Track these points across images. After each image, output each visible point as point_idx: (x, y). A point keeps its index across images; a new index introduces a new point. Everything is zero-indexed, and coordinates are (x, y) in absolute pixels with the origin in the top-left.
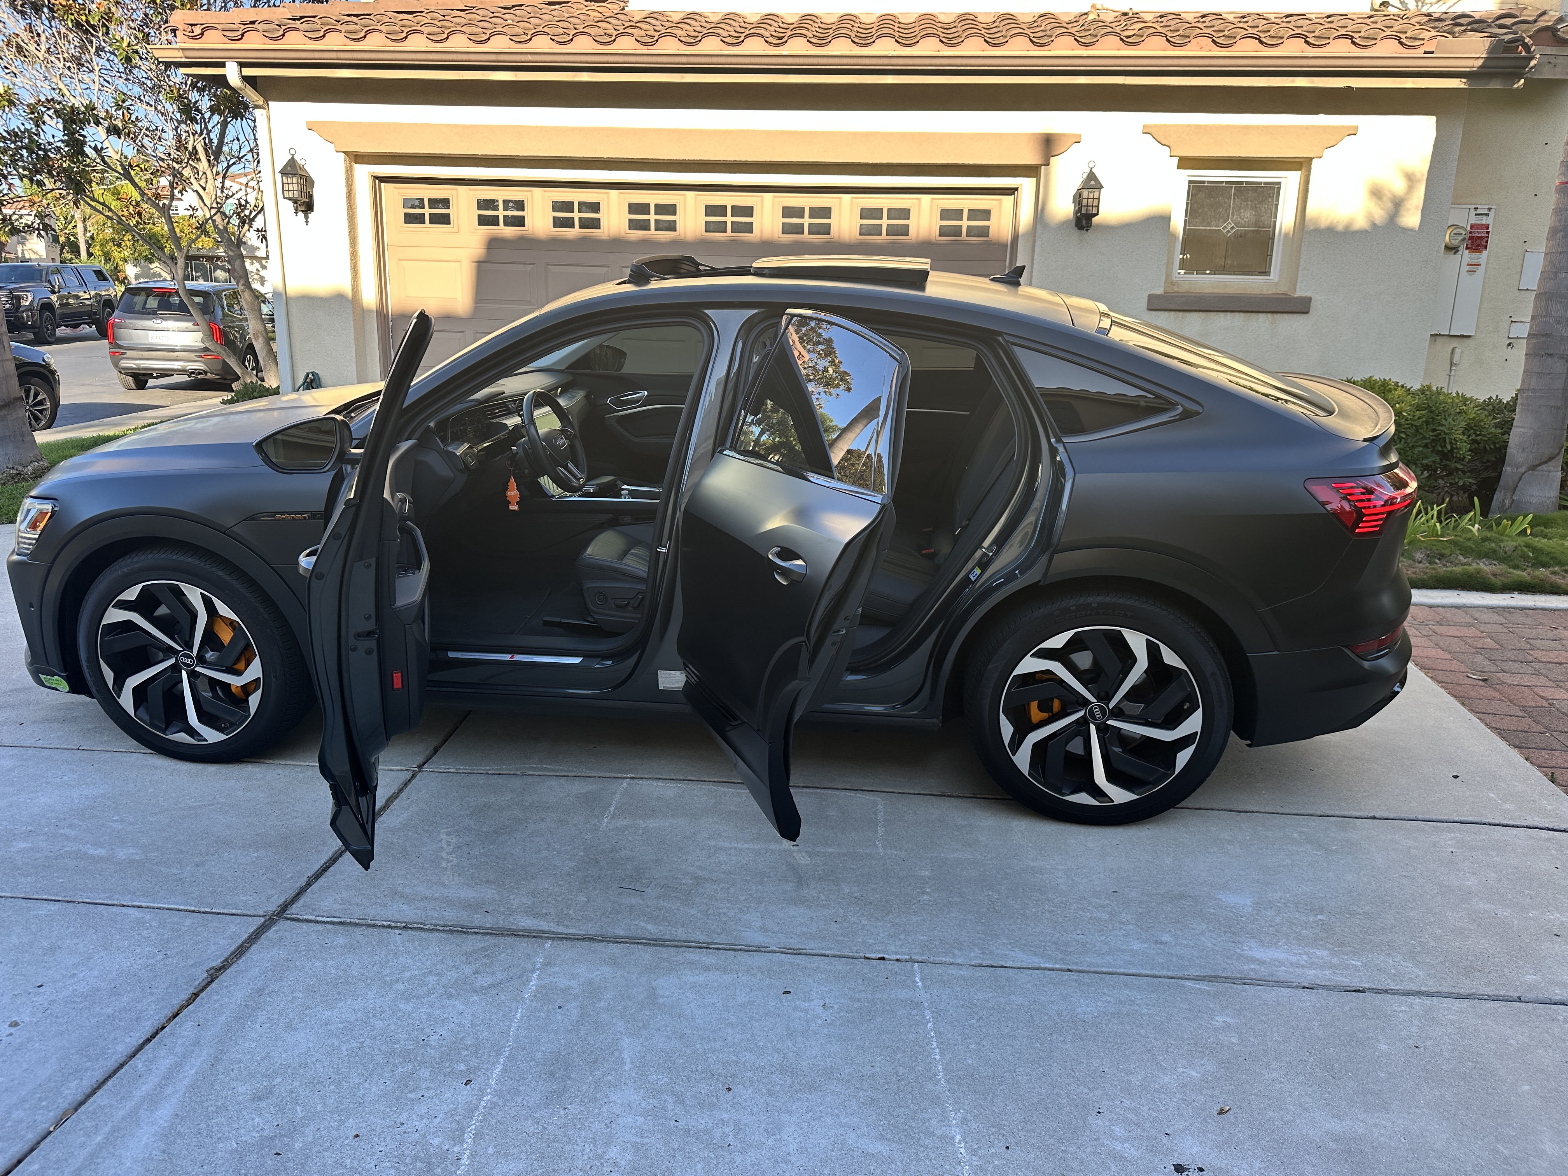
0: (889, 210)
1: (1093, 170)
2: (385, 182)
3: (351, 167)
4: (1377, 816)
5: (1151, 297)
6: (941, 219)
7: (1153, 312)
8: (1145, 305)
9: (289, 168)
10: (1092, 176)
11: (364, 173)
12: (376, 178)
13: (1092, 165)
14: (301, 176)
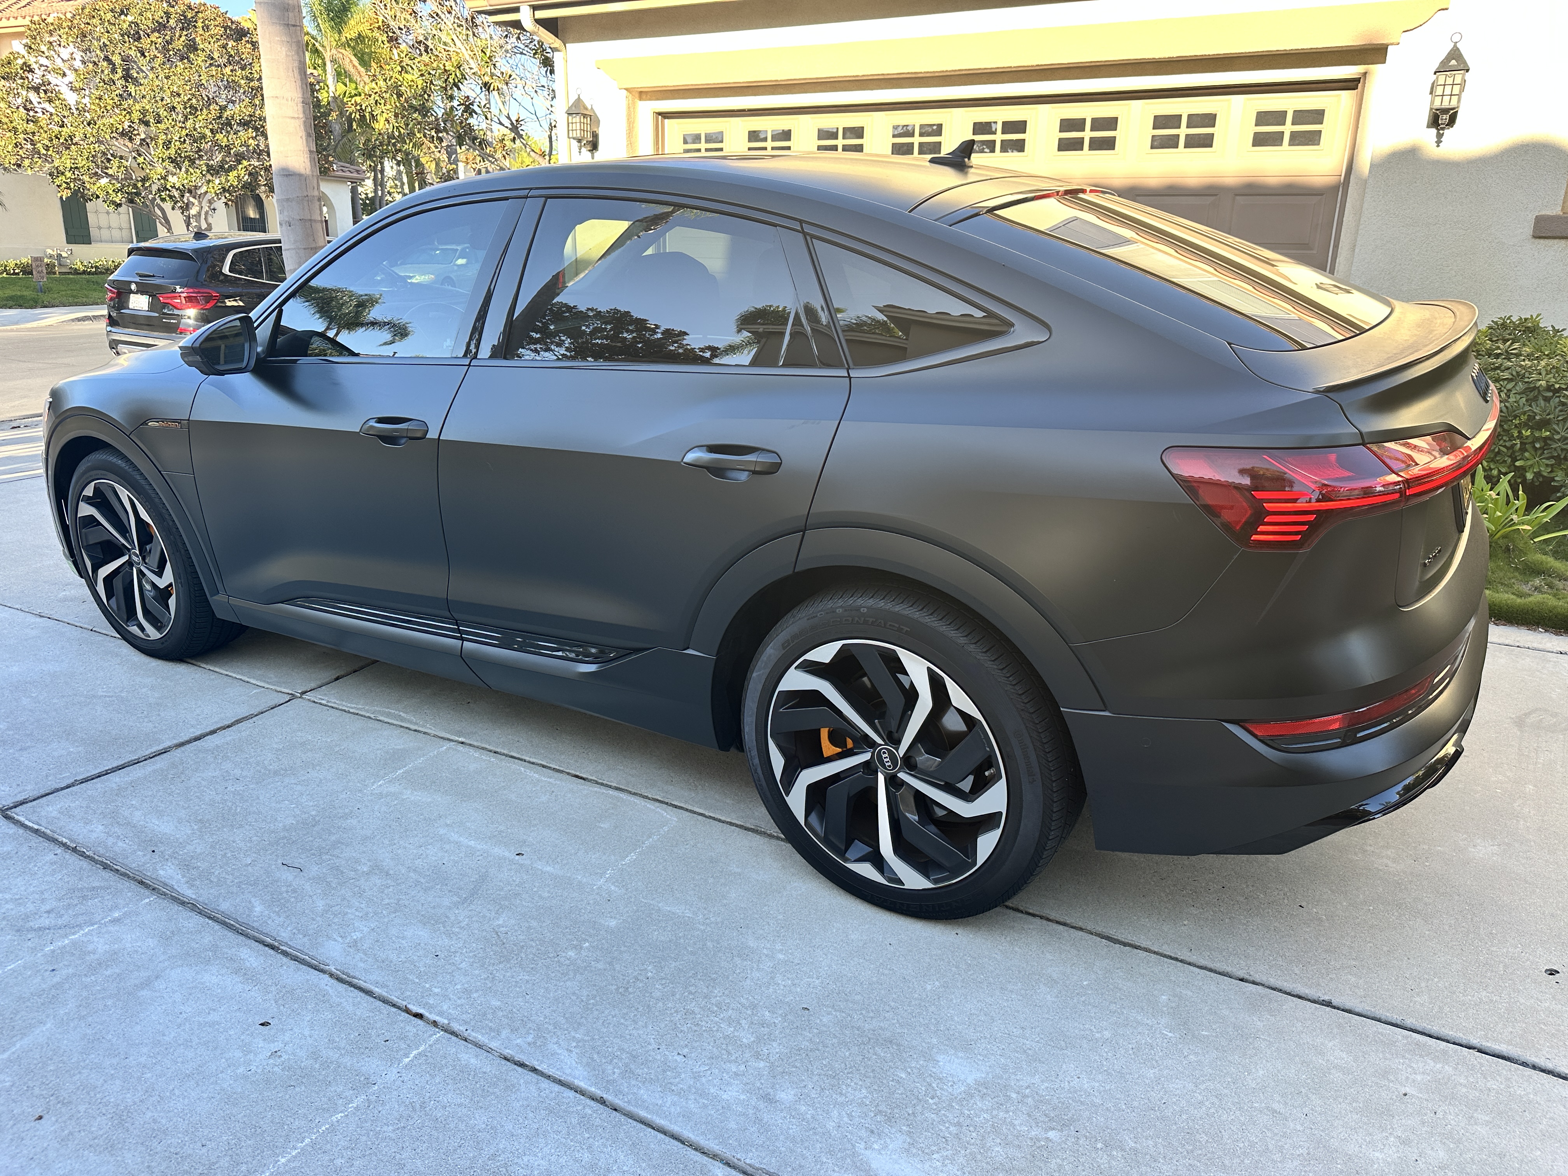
0: (1190, 116)
1: (1458, 45)
2: (668, 118)
3: (634, 103)
4: (1335, 1002)
5: (1539, 220)
6: (1256, 125)
7: (1542, 241)
8: (1529, 230)
9: (574, 108)
10: (1455, 54)
11: (648, 108)
12: (660, 114)
13: (1456, 38)
14: (585, 116)
